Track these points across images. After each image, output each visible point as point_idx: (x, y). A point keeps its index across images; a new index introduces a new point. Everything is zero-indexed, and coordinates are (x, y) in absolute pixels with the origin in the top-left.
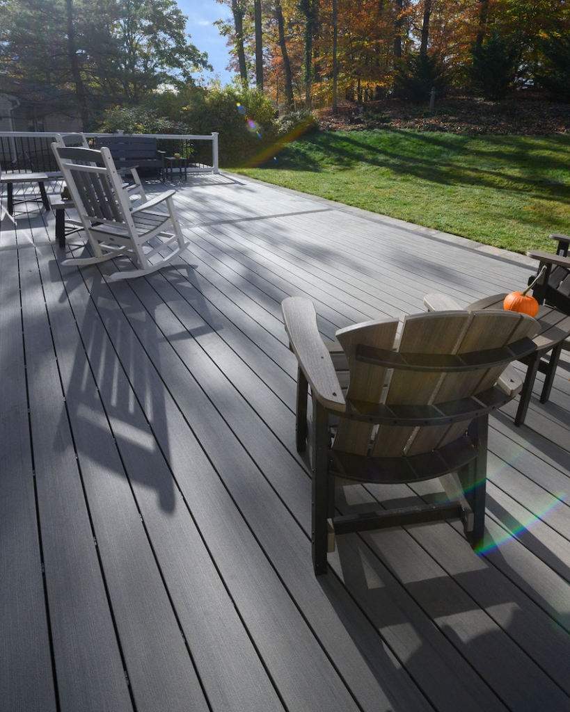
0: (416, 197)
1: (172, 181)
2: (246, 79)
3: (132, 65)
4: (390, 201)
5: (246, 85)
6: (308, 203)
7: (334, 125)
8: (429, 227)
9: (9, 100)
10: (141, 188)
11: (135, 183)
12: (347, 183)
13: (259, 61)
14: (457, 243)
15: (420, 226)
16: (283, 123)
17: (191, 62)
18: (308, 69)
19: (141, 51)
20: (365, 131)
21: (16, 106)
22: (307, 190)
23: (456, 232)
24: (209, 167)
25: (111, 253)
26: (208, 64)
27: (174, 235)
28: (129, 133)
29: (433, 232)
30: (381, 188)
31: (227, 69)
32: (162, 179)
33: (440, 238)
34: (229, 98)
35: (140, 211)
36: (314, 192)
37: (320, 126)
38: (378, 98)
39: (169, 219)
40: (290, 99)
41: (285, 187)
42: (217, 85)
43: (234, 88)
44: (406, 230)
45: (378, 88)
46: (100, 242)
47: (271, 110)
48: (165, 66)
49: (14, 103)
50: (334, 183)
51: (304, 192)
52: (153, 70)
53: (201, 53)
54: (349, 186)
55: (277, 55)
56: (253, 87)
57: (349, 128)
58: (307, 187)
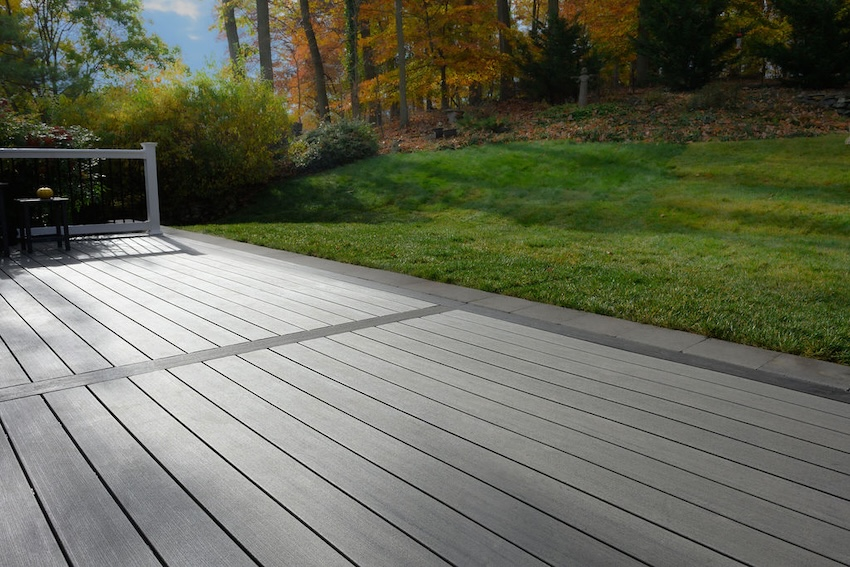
16: (310, 142)
18: (353, 51)
20: (467, 149)
34: (200, 93)
58: (364, 251)
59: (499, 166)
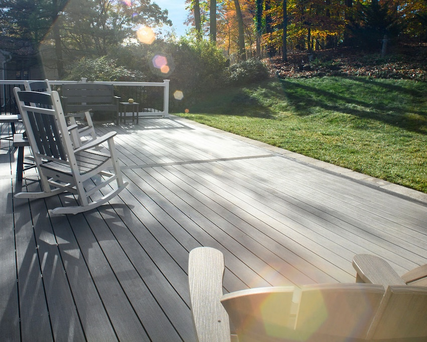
0: (365, 145)
1: (125, 124)
2: (199, 31)
3: (103, 23)
4: (337, 149)
5: (199, 37)
6: (251, 148)
7: (284, 72)
8: (377, 177)
9: (3, 55)
10: (93, 129)
11: (87, 125)
12: (293, 129)
13: (213, 15)
14: (408, 195)
15: (367, 176)
17: (153, 19)
18: (259, 20)
19: (112, 11)
20: (314, 78)
21: (8, 60)
22: (251, 136)
23: (407, 184)
24: (160, 112)
25: (58, 189)
26: (168, 19)
27: (114, 175)
28: (91, 80)
29: (381, 183)
30: (328, 135)
31: (184, 23)
32: (116, 122)
33: (389, 190)
34: (183, 48)
35: (83, 150)
36: (259, 138)
37: (269, 74)
38: (328, 46)
39: (110, 159)
40: (241, 50)
41: (230, 132)
42: (173, 37)
43: (188, 39)
44: (352, 179)
45: (329, 37)
46: (49, 178)
47: (222, 59)
48: (131, 23)
49: (7, 57)
50: (280, 129)
51: (248, 137)
52: (120, 26)
53: (162, 10)
54: (295, 132)
55: (231, 9)
56: (206, 38)
57: (299, 75)
58: (251, 132)
59: (329, 90)
